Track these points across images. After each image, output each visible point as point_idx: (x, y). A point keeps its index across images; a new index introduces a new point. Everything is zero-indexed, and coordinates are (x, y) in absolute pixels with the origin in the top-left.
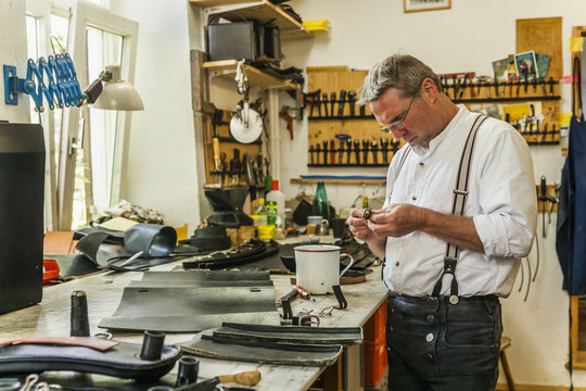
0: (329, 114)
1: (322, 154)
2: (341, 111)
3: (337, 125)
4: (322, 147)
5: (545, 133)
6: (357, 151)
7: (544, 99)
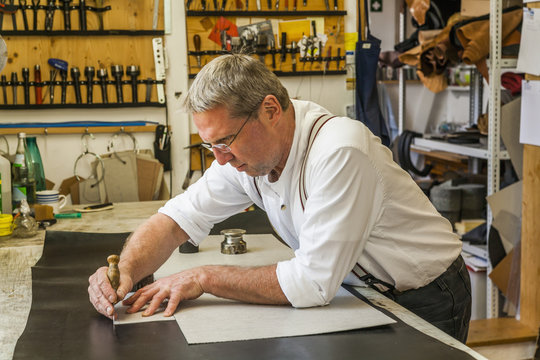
0: (31, 28)
1: (20, 90)
2: (49, 22)
3: (43, 43)
4: (20, 79)
5: (329, 59)
6: (76, 84)
7: (326, 14)
